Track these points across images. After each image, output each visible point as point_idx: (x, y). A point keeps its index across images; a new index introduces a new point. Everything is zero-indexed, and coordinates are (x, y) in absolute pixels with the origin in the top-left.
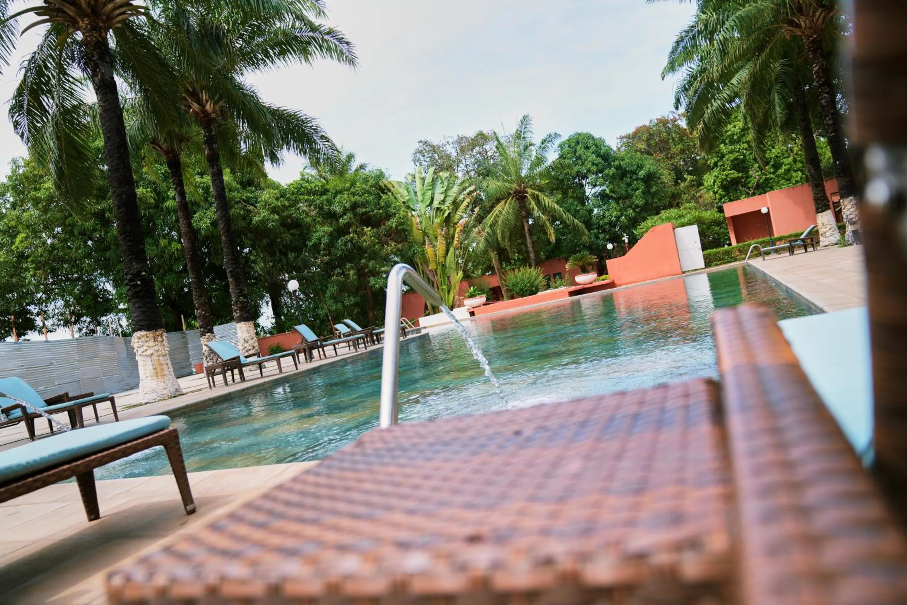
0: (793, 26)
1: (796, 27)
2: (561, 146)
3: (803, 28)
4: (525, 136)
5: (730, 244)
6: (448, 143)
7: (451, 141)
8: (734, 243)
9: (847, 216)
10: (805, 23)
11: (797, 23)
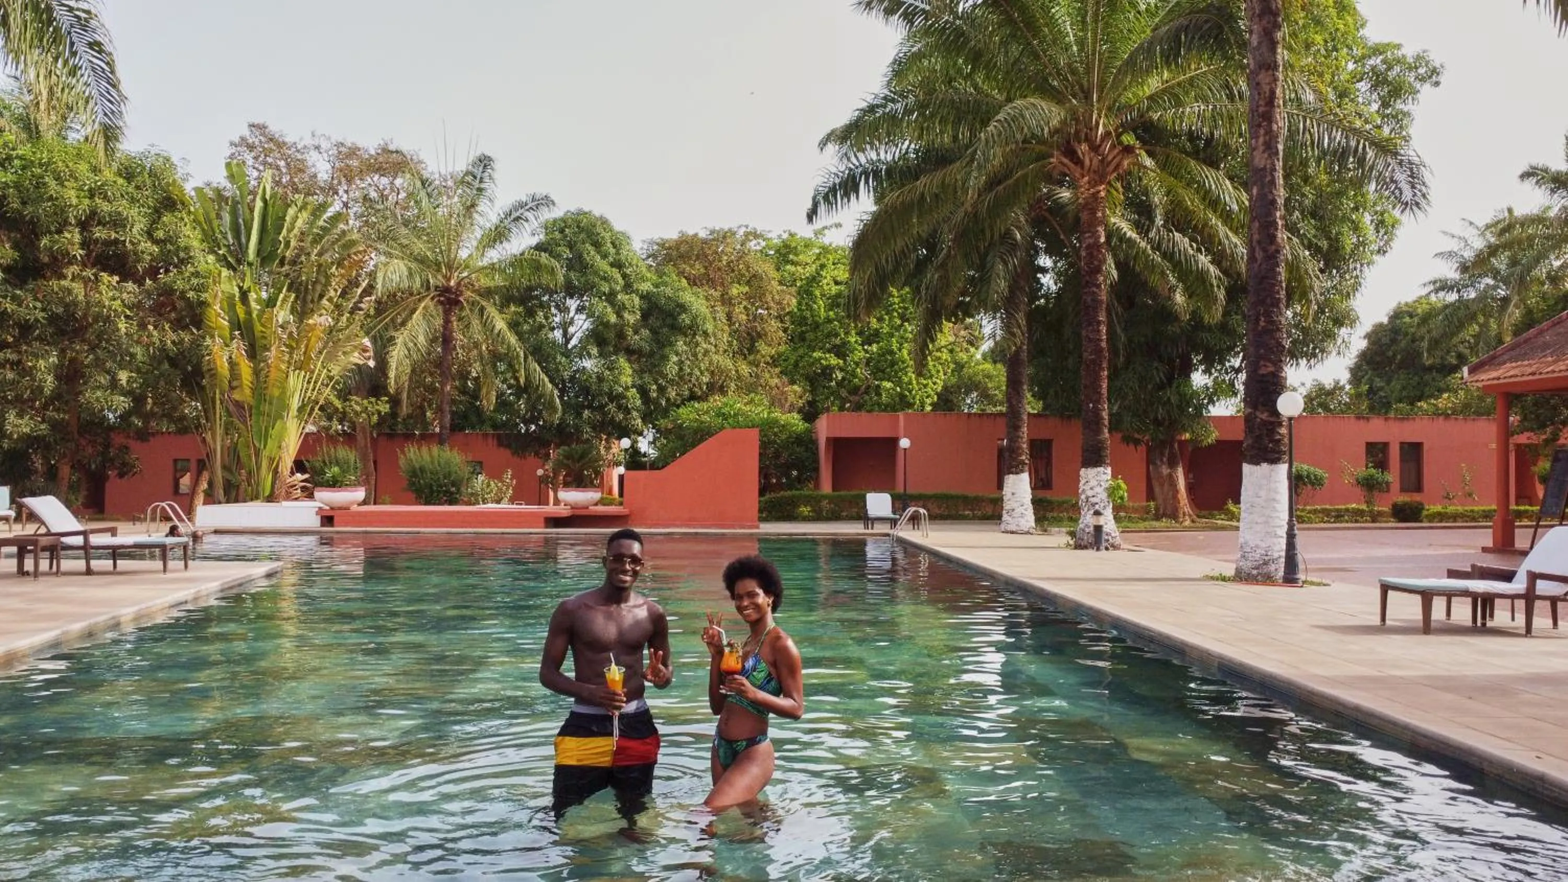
0: (1071, 160)
1: (1076, 164)
2: (548, 227)
3: (1086, 168)
4: (483, 186)
5: (817, 486)
6: (317, 148)
7: (325, 145)
8: (826, 488)
9: (1087, 498)
10: (1091, 161)
11: (1078, 158)
